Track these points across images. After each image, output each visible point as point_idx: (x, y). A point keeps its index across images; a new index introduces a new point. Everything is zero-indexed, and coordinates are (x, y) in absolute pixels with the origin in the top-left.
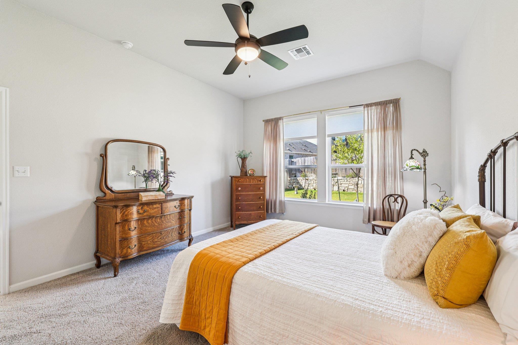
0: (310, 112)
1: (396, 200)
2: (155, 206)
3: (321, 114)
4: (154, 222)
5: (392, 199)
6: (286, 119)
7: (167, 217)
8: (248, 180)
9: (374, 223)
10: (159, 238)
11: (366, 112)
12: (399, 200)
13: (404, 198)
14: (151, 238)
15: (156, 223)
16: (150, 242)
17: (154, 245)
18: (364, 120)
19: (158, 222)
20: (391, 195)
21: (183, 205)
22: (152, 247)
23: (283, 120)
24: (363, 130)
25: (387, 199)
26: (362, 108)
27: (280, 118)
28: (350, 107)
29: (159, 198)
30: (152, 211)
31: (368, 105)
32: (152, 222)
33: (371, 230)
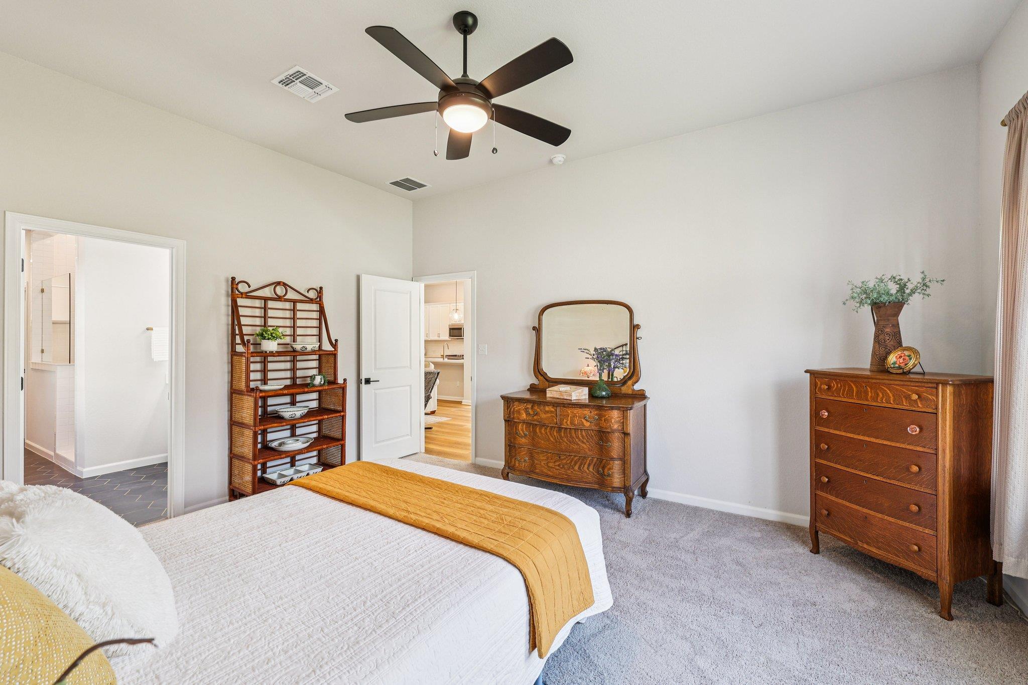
2: (547, 408)
4: (548, 434)
7: (570, 433)
10: (557, 464)
14: (545, 458)
15: (552, 437)
16: (544, 464)
17: (549, 473)
19: (554, 436)
21: (603, 419)
22: (546, 473)
29: (565, 398)
30: (543, 416)
32: (546, 433)
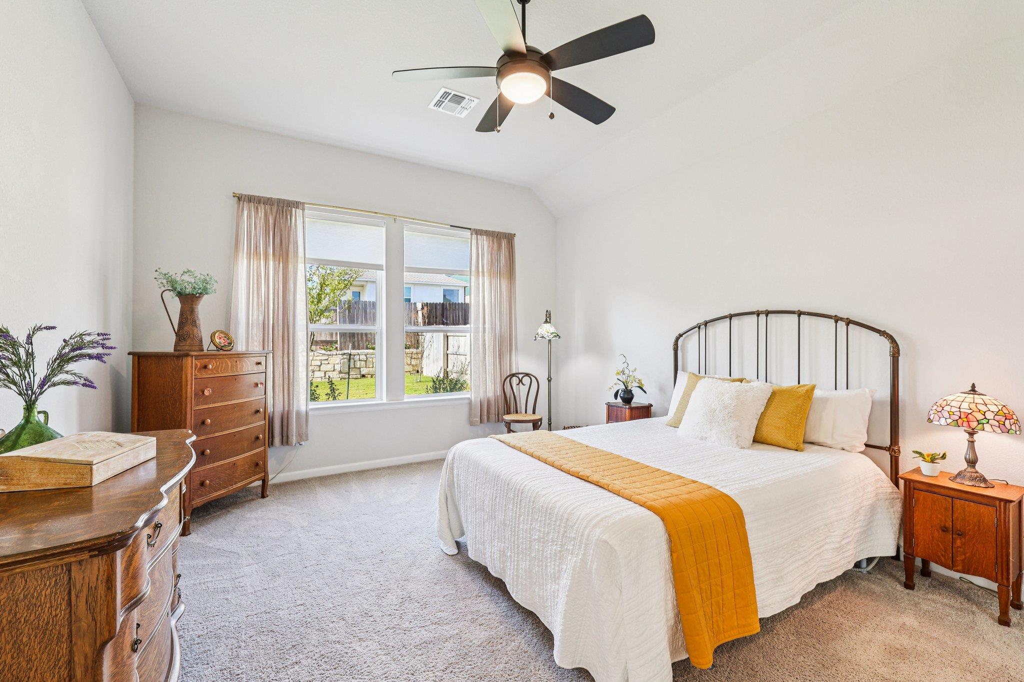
0: (376, 213)
1: (520, 381)
3: (395, 222)
5: (515, 380)
6: (310, 209)
8: (230, 364)
9: (507, 418)
11: (474, 242)
12: (526, 380)
13: (531, 376)
18: (471, 255)
20: (513, 375)
23: (303, 209)
24: (469, 270)
25: (509, 379)
26: (468, 233)
27: (297, 205)
28: (451, 226)
31: (478, 232)
33: (506, 430)
